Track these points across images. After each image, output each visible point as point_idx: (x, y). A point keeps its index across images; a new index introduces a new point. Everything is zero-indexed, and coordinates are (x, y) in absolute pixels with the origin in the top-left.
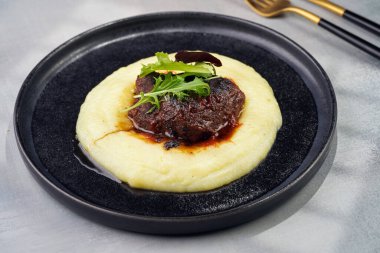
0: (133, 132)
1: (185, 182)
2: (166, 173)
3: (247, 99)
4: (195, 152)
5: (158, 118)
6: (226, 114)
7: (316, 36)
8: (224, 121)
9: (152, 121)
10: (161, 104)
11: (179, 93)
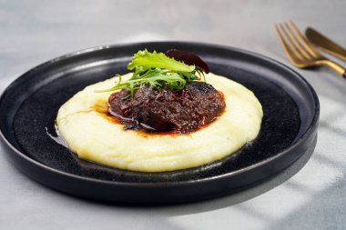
3: (226, 109)
5: (130, 104)
6: (196, 113)
8: (193, 119)
9: (124, 107)
10: (135, 91)
11: (152, 83)
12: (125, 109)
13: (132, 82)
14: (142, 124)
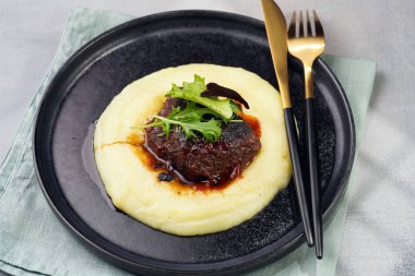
0: (140, 149)
1: (160, 221)
2: (148, 205)
4: (183, 192)
5: (165, 145)
9: (159, 147)
11: (187, 131)
12: (160, 150)
13: (167, 121)
14: (176, 172)
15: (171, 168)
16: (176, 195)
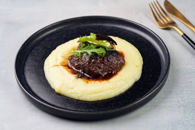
0: (67, 67)
1: (79, 95)
2: (72, 89)
4: (89, 82)
5: (79, 63)
6: (111, 68)
7: (180, 42)
8: (109, 71)
9: (76, 64)
10: (81, 57)
11: (90, 53)
12: (77, 66)
13: (79, 52)
14: (85, 74)
15: (83, 73)
16: (86, 83)
